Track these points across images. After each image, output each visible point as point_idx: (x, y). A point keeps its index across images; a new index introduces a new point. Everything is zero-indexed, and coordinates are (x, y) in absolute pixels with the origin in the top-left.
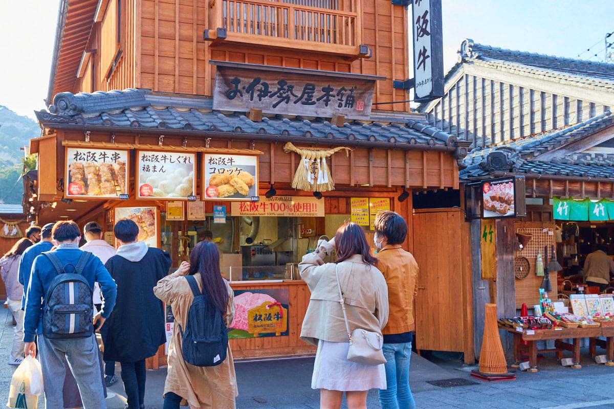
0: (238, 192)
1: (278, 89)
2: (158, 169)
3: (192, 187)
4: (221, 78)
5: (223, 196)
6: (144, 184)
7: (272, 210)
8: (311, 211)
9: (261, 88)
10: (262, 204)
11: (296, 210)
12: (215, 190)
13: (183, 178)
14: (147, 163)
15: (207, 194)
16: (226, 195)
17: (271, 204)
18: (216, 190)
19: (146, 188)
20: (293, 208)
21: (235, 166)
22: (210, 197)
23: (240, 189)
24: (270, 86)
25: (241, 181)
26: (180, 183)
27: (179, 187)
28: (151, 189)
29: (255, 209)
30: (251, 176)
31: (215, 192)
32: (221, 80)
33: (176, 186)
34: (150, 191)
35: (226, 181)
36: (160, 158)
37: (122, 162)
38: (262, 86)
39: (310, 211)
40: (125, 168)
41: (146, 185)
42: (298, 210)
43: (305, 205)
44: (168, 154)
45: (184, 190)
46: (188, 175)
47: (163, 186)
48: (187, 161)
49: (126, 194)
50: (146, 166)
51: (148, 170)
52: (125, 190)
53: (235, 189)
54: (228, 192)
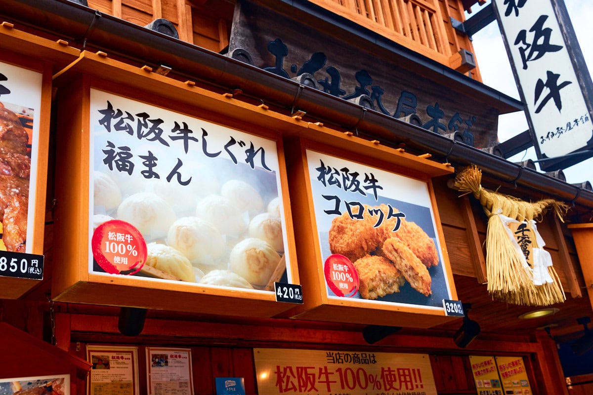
0: (407, 284)
1: (357, 89)
2: (163, 168)
3: (282, 253)
4: (248, 31)
5: (374, 295)
6: (108, 218)
7: (343, 387)
8: (415, 387)
9: (327, 80)
10: (321, 369)
11: (388, 387)
12: (349, 271)
13: (252, 216)
14: (121, 139)
15: (331, 285)
16: (381, 292)
17: (339, 370)
18: (354, 272)
19: (120, 237)
20: (381, 381)
21: (386, 200)
22: (339, 293)
23: (410, 273)
24: (342, 79)
25: (406, 248)
26: (243, 233)
27: (241, 248)
28: (140, 244)
29: (309, 386)
30: (426, 239)
31: (351, 280)
32: (247, 37)
33: (232, 241)
34: (135, 253)
35: (374, 245)
36: (167, 129)
37: (18, 111)
38: (327, 75)
39: (412, 389)
40: (27, 137)
41: (120, 225)
42: (391, 387)
43: (401, 372)
44: (196, 125)
45: (258, 260)
46: (265, 209)
47: (186, 238)
48: (257, 159)
49: (29, 250)
50: (117, 150)
51: (126, 166)
52: (22, 234)
53: (399, 271)
54: (385, 282)
